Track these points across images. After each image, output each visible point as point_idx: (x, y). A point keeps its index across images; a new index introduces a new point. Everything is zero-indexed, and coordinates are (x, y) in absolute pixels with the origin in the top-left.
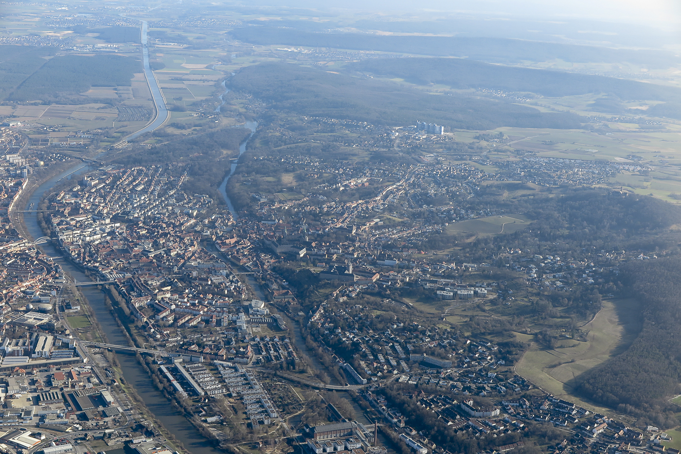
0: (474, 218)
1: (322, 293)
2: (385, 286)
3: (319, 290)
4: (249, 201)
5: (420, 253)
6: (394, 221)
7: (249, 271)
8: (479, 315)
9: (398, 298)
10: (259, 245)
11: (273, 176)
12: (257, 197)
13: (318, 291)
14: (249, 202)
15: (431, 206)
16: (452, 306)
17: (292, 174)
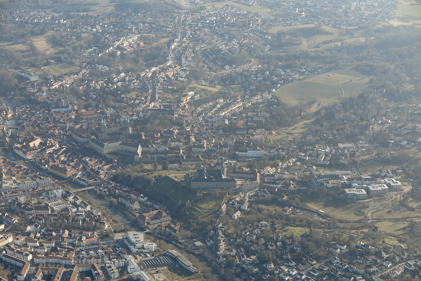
0: (300, 80)
1: (205, 209)
2: (276, 190)
3: (200, 206)
4: (16, 81)
5: (271, 134)
6: (210, 92)
7: (84, 186)
8: (411, 216)
9: (301, 205)
10: (72, 144)
11: (23, 43)
12: (23, 74)
13: (199, 208)
14: (17, 83)
15: (234, 66)
16: (371, 208)
17: (42, 38)
